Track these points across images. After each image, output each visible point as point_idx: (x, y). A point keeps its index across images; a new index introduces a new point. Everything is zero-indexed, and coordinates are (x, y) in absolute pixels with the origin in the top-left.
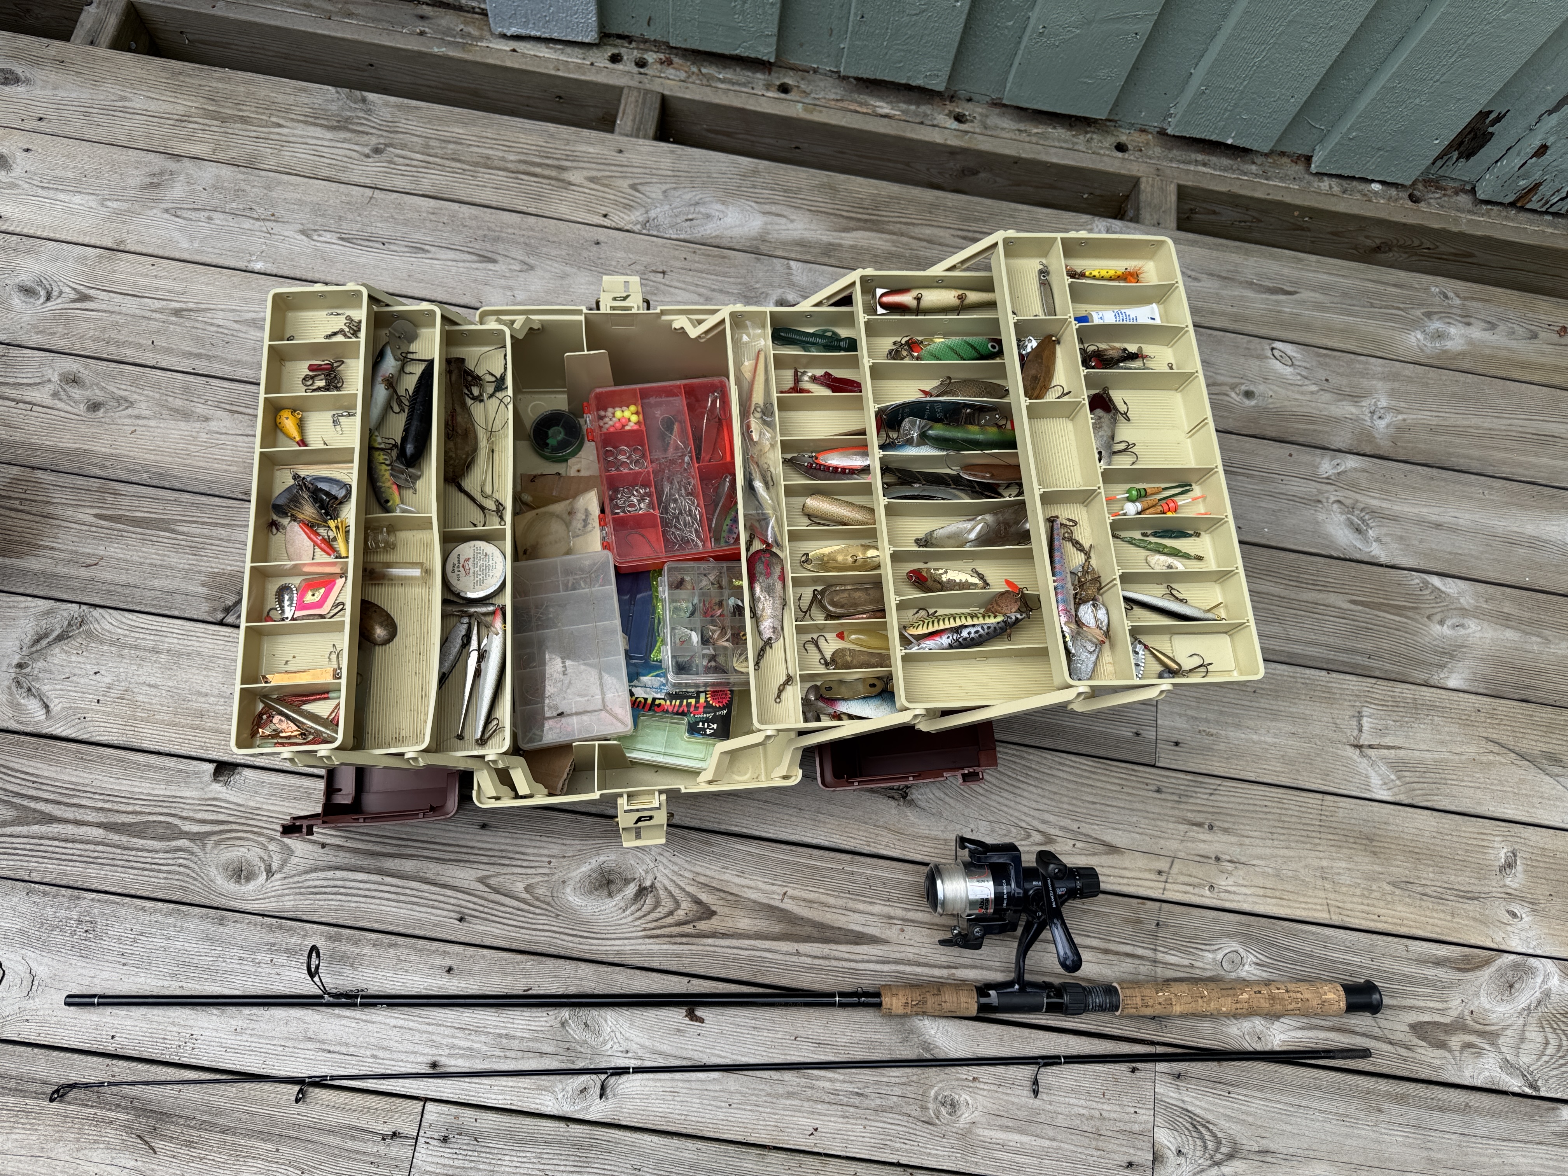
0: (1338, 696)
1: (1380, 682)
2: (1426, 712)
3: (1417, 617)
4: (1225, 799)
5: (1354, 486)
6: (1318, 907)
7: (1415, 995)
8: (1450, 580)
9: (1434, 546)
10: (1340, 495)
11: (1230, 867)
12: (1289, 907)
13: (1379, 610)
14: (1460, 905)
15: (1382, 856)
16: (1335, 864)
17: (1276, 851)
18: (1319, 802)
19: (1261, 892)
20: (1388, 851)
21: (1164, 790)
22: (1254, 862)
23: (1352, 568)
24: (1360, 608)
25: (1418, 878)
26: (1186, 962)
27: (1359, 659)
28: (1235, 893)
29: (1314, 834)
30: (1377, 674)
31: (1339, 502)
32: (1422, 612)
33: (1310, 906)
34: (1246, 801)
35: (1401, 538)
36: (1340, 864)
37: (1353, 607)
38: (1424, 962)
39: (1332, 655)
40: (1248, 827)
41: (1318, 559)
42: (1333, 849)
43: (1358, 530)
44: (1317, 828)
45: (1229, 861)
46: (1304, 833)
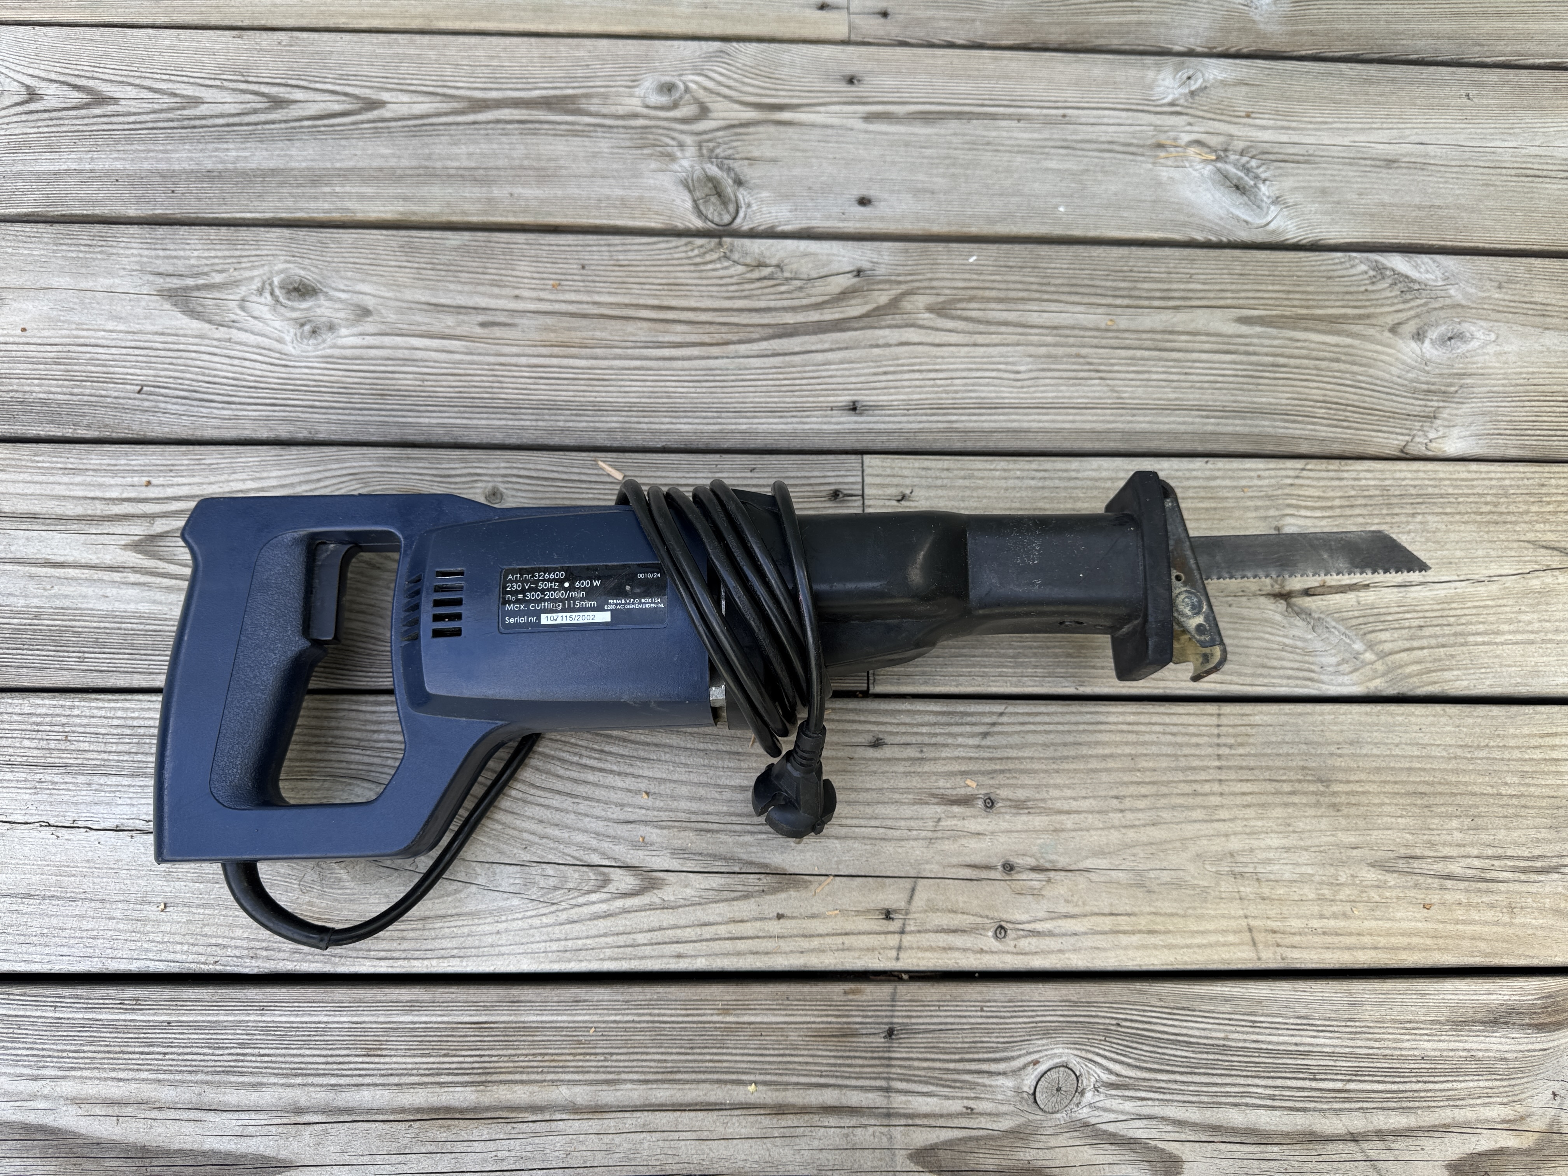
0: (1230, 504)
1: (1312, 464)
2: (1409, 510)
3: (1371, 331)
4: (1016, 739)
5: (1223, 112)
6: (1231, 938)
7: (1454, 1101)
8: (1425, 258)
9: (1387, 199)
10: (1198, 130)
11: (1035, 880)
12: (1170, 947)
13: (1294, 329)
14: (1525, 888)
15: (1353, 811)
16: (1255, 843)
17: (1131, 834)
18: (1214, 720)
19: (1107, 923)
20: (1364, 799)
21: (889, 739)
22: (1087, 864)
23: (1238, 259)
24: (1258, 329)
25: (1432, 845)
26: (956, 1106)
27: (1265, 426)
28: (1050, 934)
29: (1207, 788)
30: (1304, 449)
31: (1198, 143)
32: (1381, 321)
33: (1213, 938)
34: (1058, 739)
35: (1324, 192)
36: (1268, 842)
37: (1244, 329)
38: (1466, 1022)
39: (1210, 425)
40: (1069, 793)
41: (1168, 251)
42: (1250, 812)
43: (1239, 188)
44: (1214, 774)
45: (1033, 869)
46: (1187, 789)
